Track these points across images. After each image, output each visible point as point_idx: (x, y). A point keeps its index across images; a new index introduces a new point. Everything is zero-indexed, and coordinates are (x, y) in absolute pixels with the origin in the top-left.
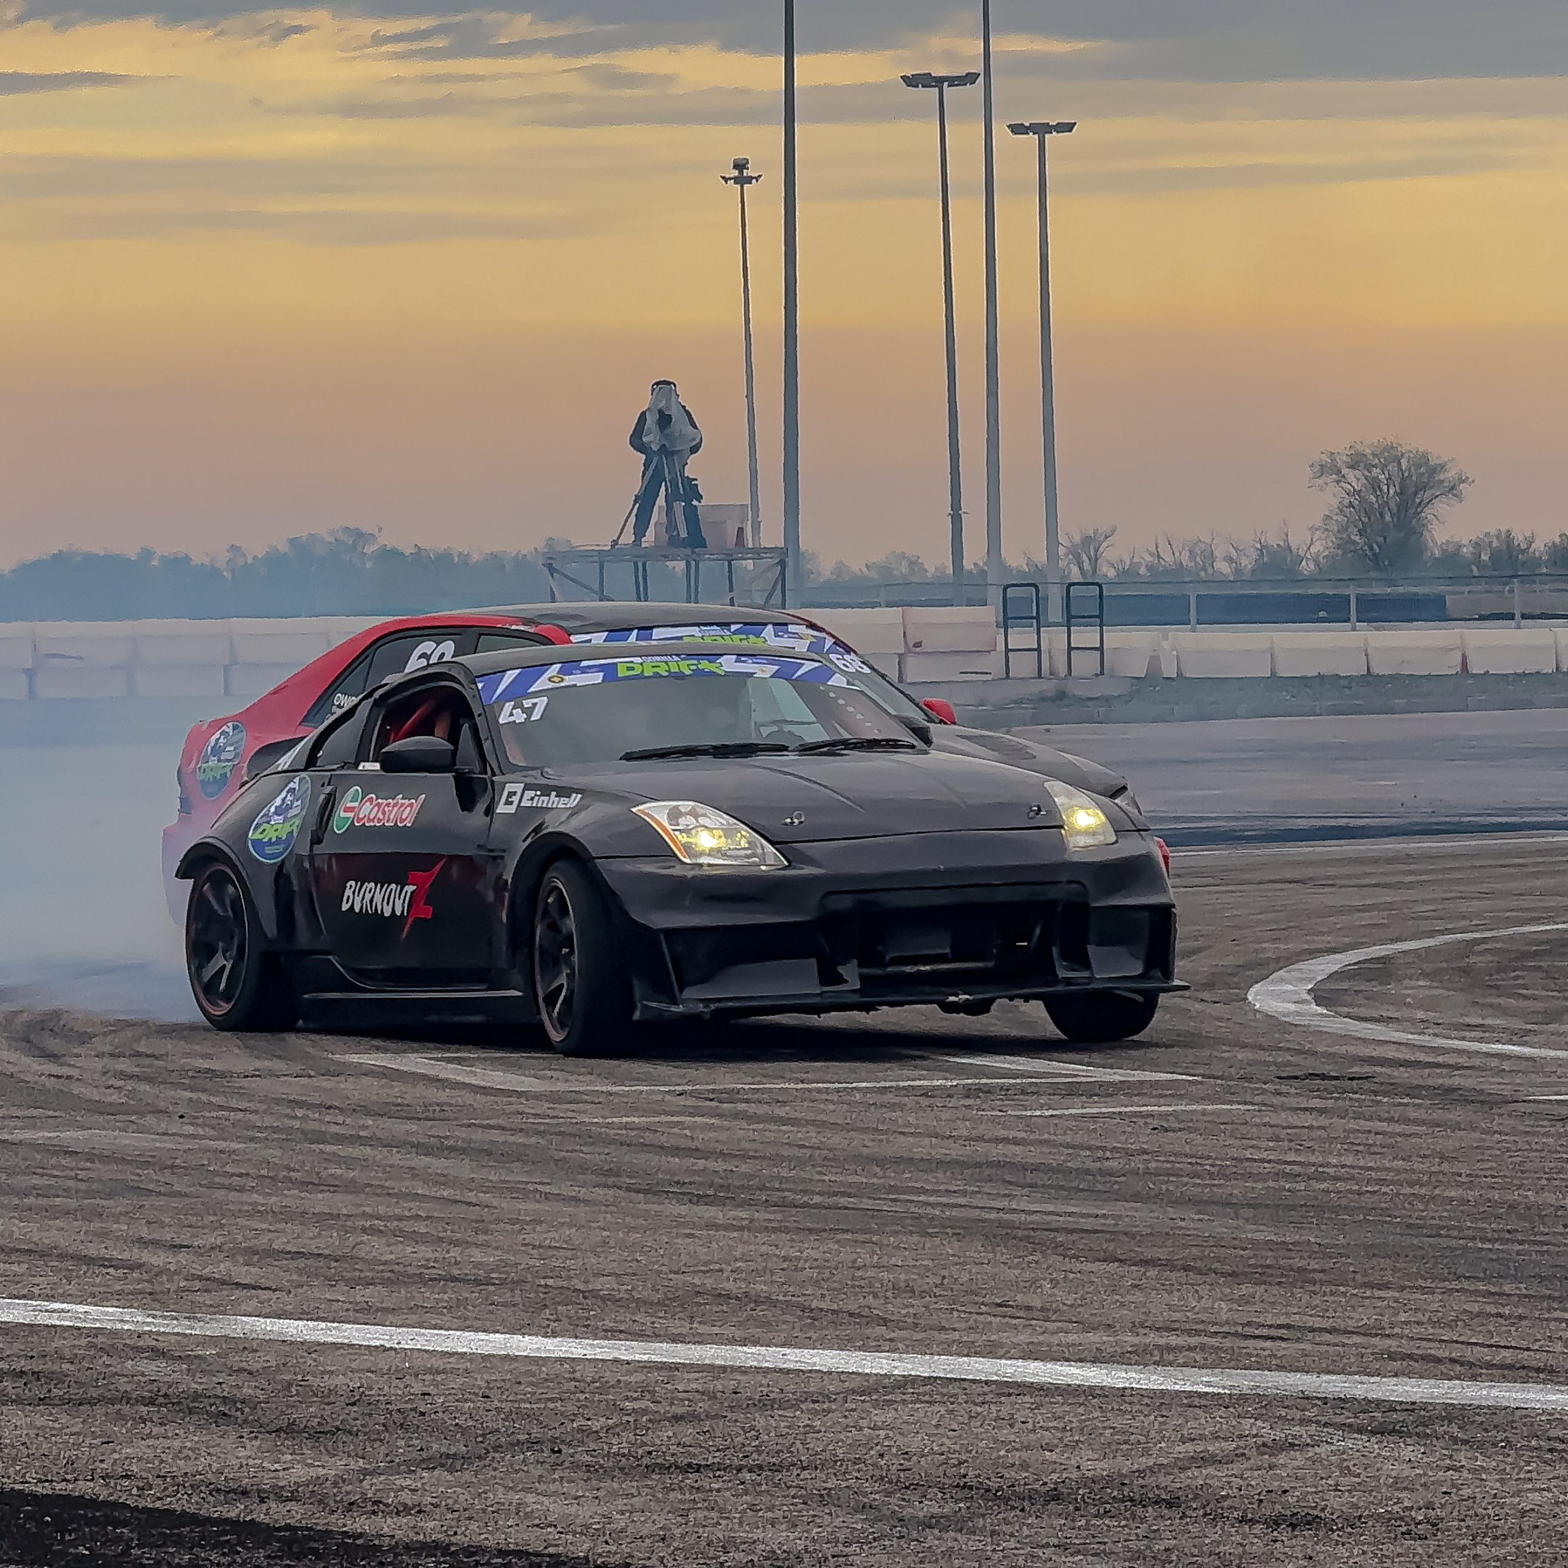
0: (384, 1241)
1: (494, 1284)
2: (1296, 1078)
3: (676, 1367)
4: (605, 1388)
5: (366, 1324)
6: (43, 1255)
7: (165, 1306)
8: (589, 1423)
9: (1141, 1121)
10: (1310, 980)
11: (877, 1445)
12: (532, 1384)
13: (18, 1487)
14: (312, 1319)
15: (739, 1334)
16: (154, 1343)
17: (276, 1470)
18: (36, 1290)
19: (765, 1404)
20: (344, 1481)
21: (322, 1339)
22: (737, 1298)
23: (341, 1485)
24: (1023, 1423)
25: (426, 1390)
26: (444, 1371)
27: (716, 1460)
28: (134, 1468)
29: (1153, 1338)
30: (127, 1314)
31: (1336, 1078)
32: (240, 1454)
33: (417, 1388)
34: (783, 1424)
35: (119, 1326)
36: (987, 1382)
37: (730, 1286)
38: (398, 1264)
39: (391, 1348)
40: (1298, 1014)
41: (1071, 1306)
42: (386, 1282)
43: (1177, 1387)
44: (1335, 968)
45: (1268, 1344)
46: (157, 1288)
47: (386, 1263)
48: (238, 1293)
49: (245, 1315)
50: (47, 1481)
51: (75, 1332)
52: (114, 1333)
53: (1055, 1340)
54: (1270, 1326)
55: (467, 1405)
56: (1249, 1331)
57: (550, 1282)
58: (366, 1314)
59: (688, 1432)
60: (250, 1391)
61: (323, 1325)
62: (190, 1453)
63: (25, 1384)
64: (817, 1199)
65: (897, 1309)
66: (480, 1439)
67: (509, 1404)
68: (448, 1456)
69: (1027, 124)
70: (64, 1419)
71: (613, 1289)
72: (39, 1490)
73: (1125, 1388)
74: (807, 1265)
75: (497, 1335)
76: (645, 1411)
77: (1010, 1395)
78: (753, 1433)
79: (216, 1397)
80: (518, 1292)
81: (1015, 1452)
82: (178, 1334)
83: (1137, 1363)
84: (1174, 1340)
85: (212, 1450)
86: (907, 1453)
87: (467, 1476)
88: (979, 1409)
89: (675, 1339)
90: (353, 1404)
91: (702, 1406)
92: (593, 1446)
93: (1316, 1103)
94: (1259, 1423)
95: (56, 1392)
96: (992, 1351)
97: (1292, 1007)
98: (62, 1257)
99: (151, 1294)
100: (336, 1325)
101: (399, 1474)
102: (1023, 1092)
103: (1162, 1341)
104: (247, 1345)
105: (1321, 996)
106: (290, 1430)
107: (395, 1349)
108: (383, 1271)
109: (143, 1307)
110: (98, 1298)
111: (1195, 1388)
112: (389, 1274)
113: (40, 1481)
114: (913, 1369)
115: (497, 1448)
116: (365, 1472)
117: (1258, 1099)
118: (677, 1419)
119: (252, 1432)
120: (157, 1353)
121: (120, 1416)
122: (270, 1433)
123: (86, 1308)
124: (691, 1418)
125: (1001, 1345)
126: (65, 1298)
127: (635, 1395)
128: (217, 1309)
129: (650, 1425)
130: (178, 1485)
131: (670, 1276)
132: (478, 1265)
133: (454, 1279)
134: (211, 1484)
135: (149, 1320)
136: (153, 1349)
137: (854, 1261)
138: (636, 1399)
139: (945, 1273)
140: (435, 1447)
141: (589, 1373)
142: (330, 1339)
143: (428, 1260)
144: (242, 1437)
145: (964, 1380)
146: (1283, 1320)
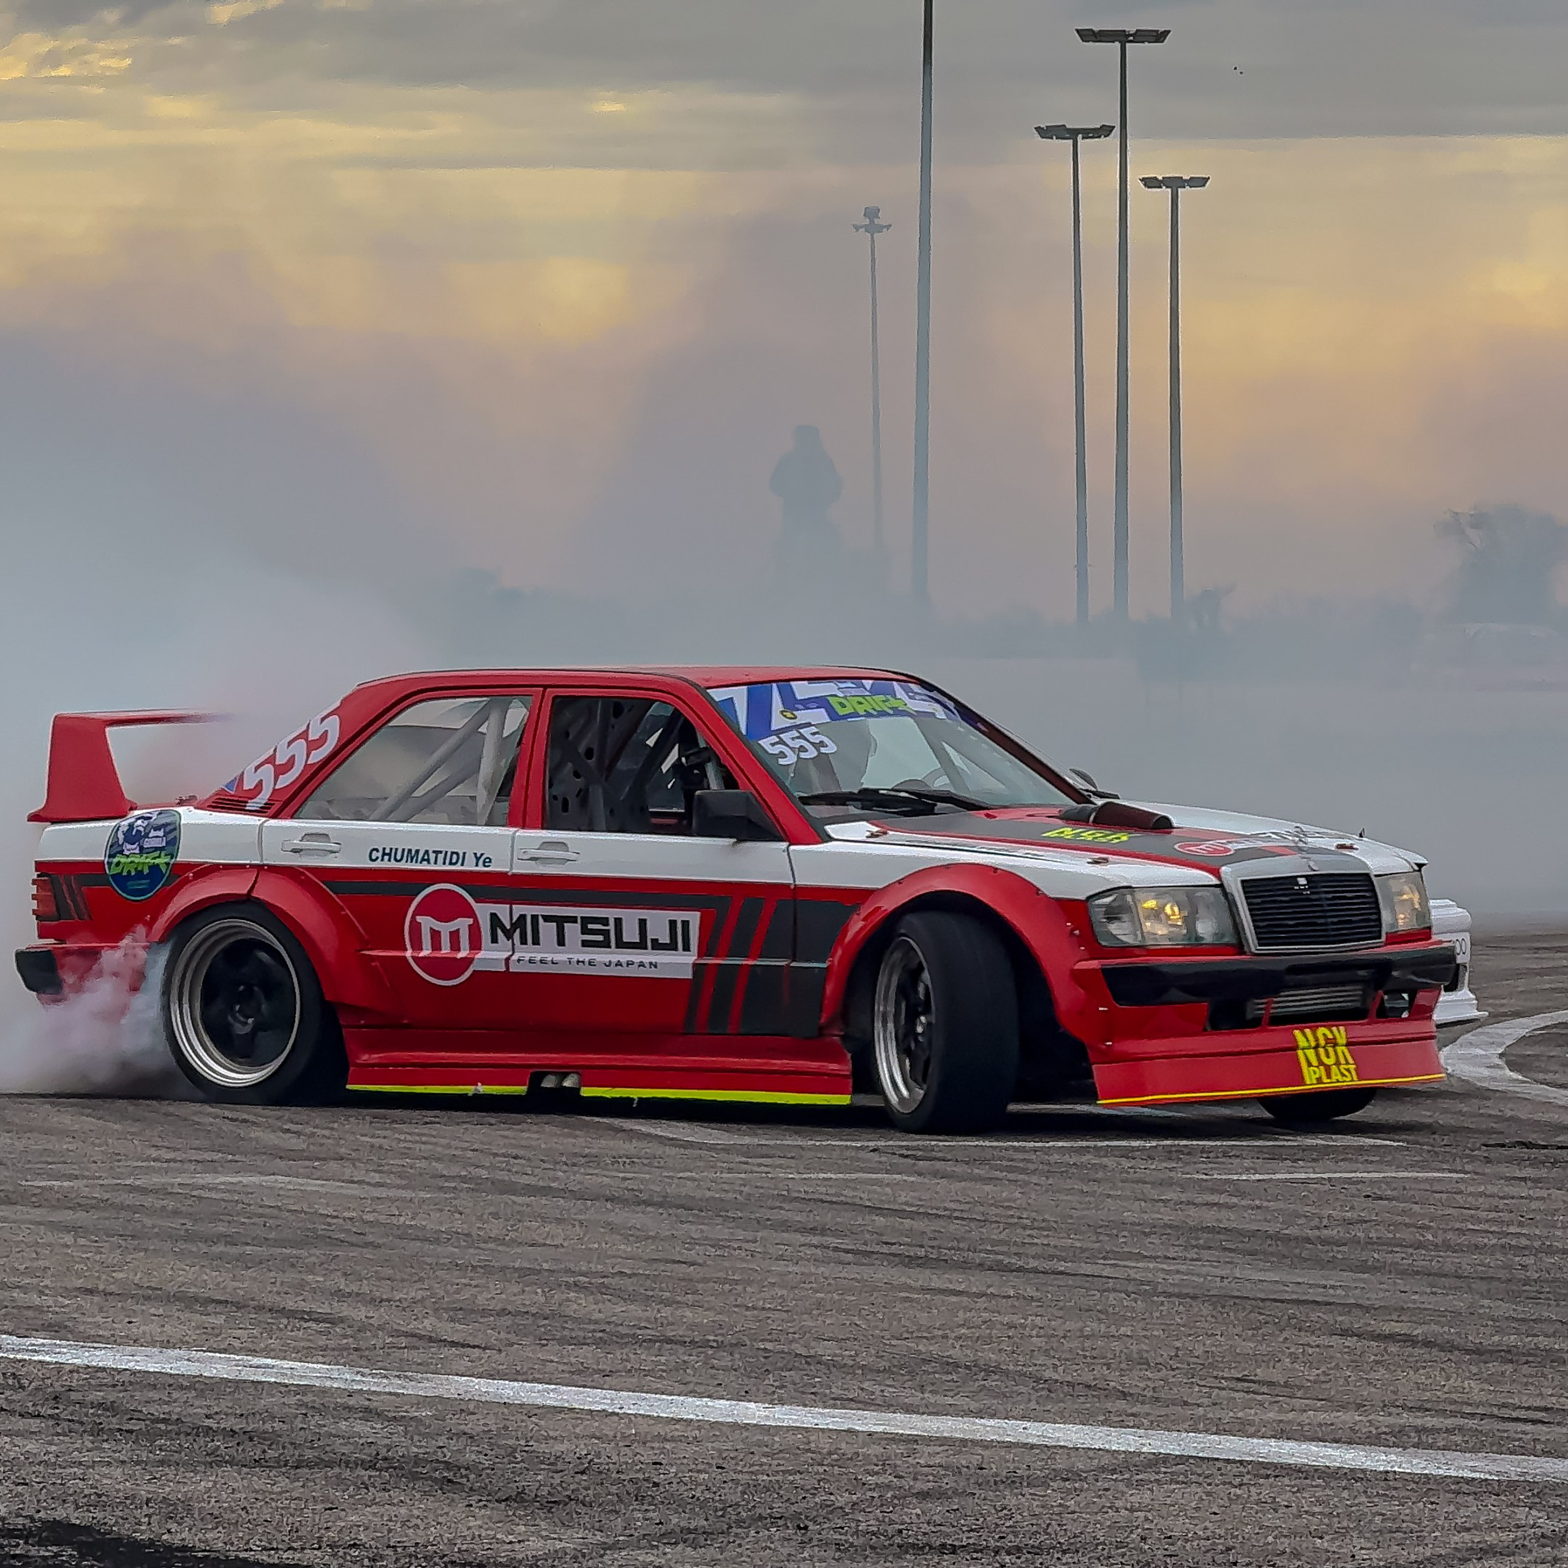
0: (591, 1299)
1: (712, 1347)
2: (1503, 1146)
3: (914, 1440)
4: (843, 1461)
5: (584, 1386)
6: (239, 1306)
7: (370, 1362)
8: (832, 1498)
9: (1353, 1189)
10: (1500, 1045)
11: (1137, 1528)
12: (765, 1455)
13: (242, 1555)
14: (527, 1381)
15: (974, 1406)
16: (367, 1403)
17: (511, 1542)
18: (237, 1344)
19: (1013, 1481)
20: (584, 1556)
21: (540, 1401)
22: (967, 1367)
23: (580, 1559)
24: (1287, 1507)
25: (656, 1459)
26: (673, 1439)
27: (971, 1541)
28: (362, 1537)
29: (1407, 1419)
30: (335, 1370)
31: (1545, 1147)
32: (471, 1524)
33: (648, 1456)
34: (1036, 1503)
35: (328, 1384)
36: (1241, 1462)
37: (956, 1353)
38: (609, 1323)
39: (613, 1414)
40: (1494, 1079)
41: (1315, 1382)
42: (599, 1343)
43: (1441, 1472)
44: (1524, 1032)
45: (1529, 1427)
46: (363, 1344)
47: (596, 1322)
48: (446, 1352)
49: (457, 1375)
50: (273, 1549)
51: (283, 1389)
52: (324, 1391)
53: (1304, 1418)
54: (1528, 1408)
55: (702, 1476)
56: (1506, 1413)
57: (769, 1346)
58: (580, 1376)
59: (937, 1509)
60: (473, 1457)
61: (540, 1386)
62: (419, 1522)
63: (238, 1444)
64: (1033, 1263)
65: (1134, 1381)
66: (720, 1513)
67: (747, 1477)
68: (689, 1531)
69: (1160, 178)
70: (283, 1483)
71: (836, 1355)
72: (264, 1557)
73: (1387, 1472)
74: (1034, 1333)
75: (721, 1401)
76: (888, 1486)
77: (1268, 1477)
78: (1005, 1512)
79: (438, 1461)
80: (737, 1356)
81: (1283, 1539)
82: (390, 1394)
83: (1395, 1445)
84: (1430, 1421)
85: (440, 1520)
86: (1170, 1537)
87: (711, 1552)
88: (1238, 1492)
89: (909, 1409)
90: (583, 1473)
91: (948, 1482)
92: (840, 1523)
93: (1528, 1172)
94: (1534, 1512)
95: (271, 1453)
96: (1242, 1429)
97: (1486, 1072)
98: (260, 1309)
99: (356, 1349)
100: (553, 1386)
101: (640, 1548)
102: (1225, 1155)
103: (1419, 1422)
104: (464, 1407)
105: (1514, 1060)
106: (519, 1498)
107: (617, 1414)
108: (594, 1331)
109: (350, 1364)
110: (306, 1354)
111: (1461, 1474)
112: (601, 1334)
113: (265, 1549)
114: (1161, 1447)
115: (739, 1523)
116: (606, 1547)
117: (1468, 1167)
118: (924, 1495)
119: (480, 1501)
120: (369, 1413)
121: (340, 1480)
122: (498, 1501)
123: (291, 1364)
124: (941, 1495)
125: (1251, 1424)
126: (268, 1352)
127: (876, 1469)
128: (425, 1367)
129: (896, 1501)
130: (410, 1556)
131: (894, 1342)
132: (693, 1326)
133: (669, 1341)
134: (445, 1556)
135: (359, 1378)
136: (367, 1410)
137: (1081, 1330)
138: (877, 1473)
139: (1178, 1344)
140: (675, 1521)
141: (825, 1445)
142: (549, 1402)
143: (640, 1319)
144: (471, 1506)
145: (1217, 1459)
146: (1538, 1403)
